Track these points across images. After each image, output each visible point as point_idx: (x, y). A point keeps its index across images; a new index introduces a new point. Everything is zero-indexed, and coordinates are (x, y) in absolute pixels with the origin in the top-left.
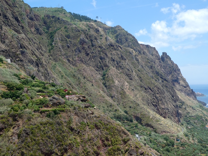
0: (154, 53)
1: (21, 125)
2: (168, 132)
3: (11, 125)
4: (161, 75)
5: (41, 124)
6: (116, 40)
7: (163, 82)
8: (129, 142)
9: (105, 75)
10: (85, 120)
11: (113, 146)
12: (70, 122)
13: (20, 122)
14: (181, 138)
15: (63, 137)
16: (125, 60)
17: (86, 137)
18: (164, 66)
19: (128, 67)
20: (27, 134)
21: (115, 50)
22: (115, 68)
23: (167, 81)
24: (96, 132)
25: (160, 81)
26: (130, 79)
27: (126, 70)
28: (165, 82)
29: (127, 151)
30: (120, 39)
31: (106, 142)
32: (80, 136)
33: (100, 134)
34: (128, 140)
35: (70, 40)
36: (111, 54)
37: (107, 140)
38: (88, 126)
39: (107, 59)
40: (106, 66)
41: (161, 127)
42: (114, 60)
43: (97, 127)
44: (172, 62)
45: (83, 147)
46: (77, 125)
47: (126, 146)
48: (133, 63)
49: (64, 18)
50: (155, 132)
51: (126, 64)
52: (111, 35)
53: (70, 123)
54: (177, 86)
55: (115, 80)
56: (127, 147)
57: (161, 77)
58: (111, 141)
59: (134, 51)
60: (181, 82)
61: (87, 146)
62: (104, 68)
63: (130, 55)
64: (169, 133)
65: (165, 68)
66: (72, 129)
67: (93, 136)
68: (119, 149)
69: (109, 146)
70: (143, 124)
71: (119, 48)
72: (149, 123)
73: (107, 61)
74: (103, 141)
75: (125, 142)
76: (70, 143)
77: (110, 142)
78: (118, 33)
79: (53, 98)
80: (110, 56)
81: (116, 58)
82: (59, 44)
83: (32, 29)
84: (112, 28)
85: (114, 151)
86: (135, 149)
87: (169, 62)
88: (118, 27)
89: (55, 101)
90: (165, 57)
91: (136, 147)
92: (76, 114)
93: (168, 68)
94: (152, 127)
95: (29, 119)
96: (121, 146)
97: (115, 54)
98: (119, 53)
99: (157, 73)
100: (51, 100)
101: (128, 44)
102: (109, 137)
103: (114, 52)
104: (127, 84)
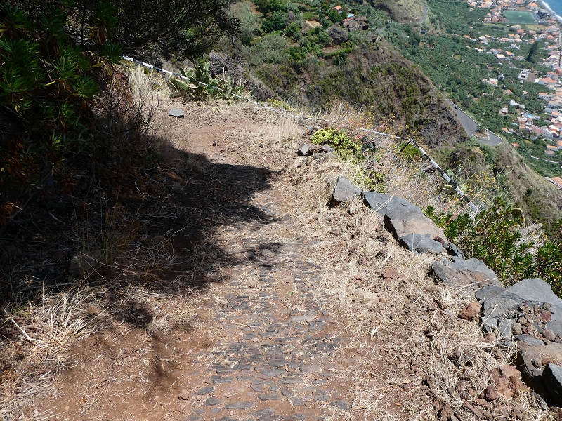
1: (308, 79)
2: (410, 19)
3: (296, 80)
5: (331, 77)
8: (430, 93)
10: (376, 63)
11: (408, 96)
12: (360, 69)
13: (306, 75)
14: (428, 29)
15: (356, 91)
17: (380, 88)
20: (319, 92)
24: (390, 79)
29: (427, 105)
31: (400, 92)
32: (373, 87)
33: (393, 81)
34: (428, 91)
37: (402, 89)
38: (381, 71)
41: (401, 11)
43: (390, 72)
45: (377, 102)
46: (368, 72)
47: (425, 98)
50: (393, 19)
53: (360, 71)
56: (427, 100)
58: (406, 90)
61: (382, 100)
64: (413, 20)
66: (363, 79)
67: (387, 86)
68: (416, 102)
69: (404, 97)
70: (376, 5)
72: (385, 3)
74: (397, 91)
75: (424, 92)
76: (365, 100)
77: (405, 92)
79: (335, 31)
85: (410, 104)
86: (437, 103)
89: (337, 36)
91: (439, 101)
92: (365, 55)
94: (388, 10)
95: (316, 71)
96: (419, 97)
100: (331, 35)
102: (404, 84)
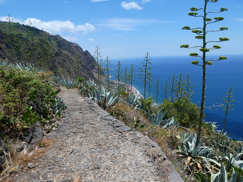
0: (81, 51)
4: (86, 67)
6: (57, 44)
7: (87, 71)
9: (55, 73)
16: (66, 62)
18: (86, 59)
19: (68, 66)
21: (60, 56)
22: (61, 68)
23: (89, 70)
25: (86, 71)
26: (70, 74)
27: (68, 69)
28: (88, 71)
30: (60, 44)
35: (31, 52)
36: (58, 59)
39: (56, 62)
40: (55, 67)
42: (60, 63)
44: (91, 56)
48: (70, 63)
49: (22, 32)
51: (67, 64)
52: (54, 41)
54: (94, 70)
55: (62, 76)
57: (86, 68)
59: (69, 53)
60: (96, 67)
62: (54, 68)
63: (68, 58)
65: (87, 59)
71: (61, 53)
73: (56, 64)
78: (58, 40)
80: (57, 61)
81: (61, 61)
82: (24, 55)
83: (3, 45)
84: (54, 36)
87: (89, 56)
88: (58, 36)
90: (87, 53)
93: (89, 59)
97: (60, 59)
98: (62, 58)
99: (84, 66)
101: (65, 47)
103: (59, 57)
104: (69, 77)
